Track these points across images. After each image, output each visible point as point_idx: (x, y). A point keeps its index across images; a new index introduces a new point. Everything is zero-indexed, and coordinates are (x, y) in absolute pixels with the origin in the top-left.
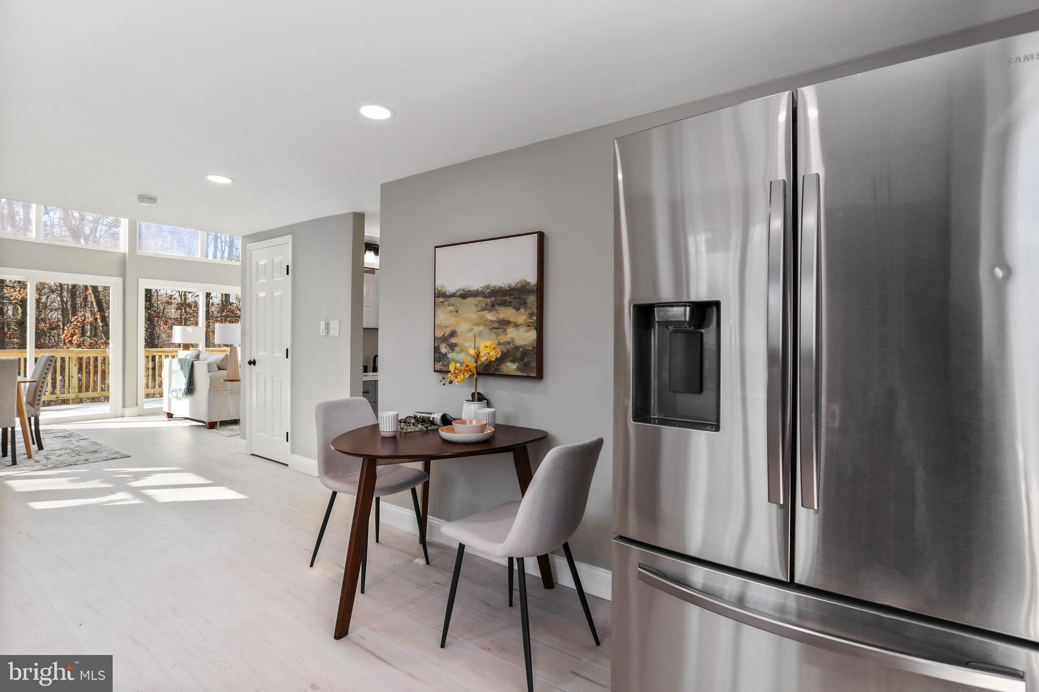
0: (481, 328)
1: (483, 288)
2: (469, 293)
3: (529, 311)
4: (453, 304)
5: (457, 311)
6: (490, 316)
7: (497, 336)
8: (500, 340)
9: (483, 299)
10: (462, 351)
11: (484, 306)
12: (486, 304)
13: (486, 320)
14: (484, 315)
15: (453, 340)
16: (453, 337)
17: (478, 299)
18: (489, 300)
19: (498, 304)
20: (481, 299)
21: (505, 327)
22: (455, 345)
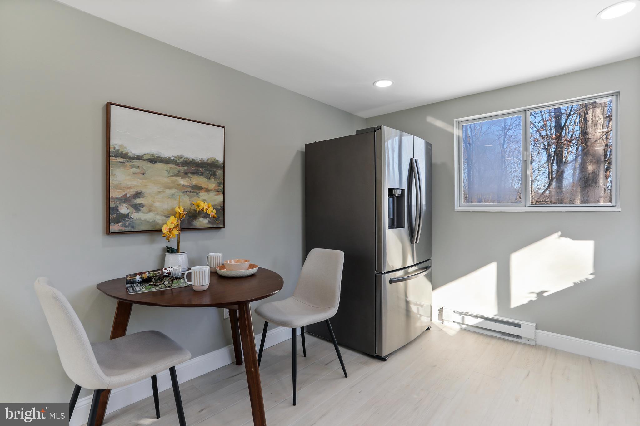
0: (174, 191)
1: (175, 157)
2: (160, 159)
3: (218, 181)
4: (139, 167)
5: (144, 174)
6: (183, 182)
7: (190, 198)
8: (193, 201)
9: (176, 167)
10: (150, 211)
11: (177, 172)
12: (179, 171)
13: (179, 185)
14: (176, 180)
15: (138, 201)
16: (139, 198)
17: (170, 165)
18: (182, 169)
19: (190, 173)
20: (174, 166)
21: (197, 191)
22: (142, 205)
